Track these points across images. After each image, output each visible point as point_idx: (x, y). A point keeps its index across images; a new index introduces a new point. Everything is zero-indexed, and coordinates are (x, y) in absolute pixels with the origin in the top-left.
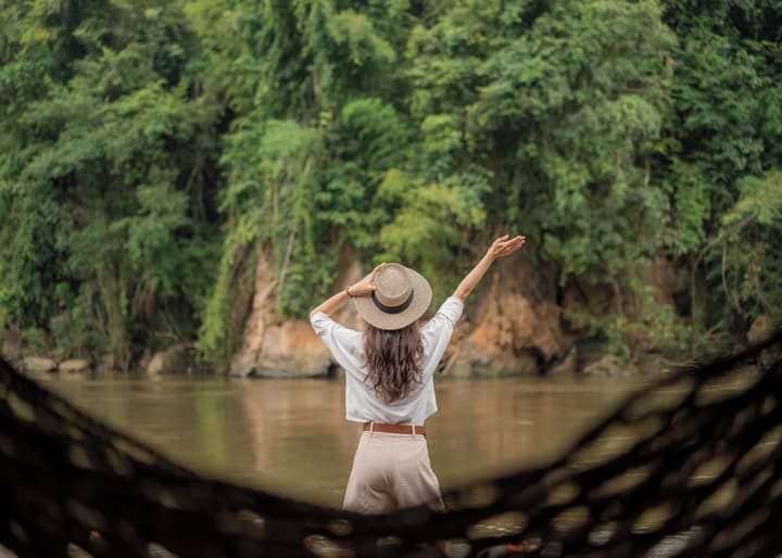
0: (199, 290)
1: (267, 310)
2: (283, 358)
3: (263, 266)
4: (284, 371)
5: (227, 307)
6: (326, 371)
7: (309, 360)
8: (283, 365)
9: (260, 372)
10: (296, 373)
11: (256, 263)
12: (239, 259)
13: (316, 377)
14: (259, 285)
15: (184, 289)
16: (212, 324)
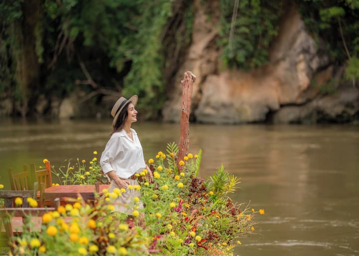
0: (114, 41)
1: (204, 60)
2: (224, 106)
3: (201, 19)
4: (226, 117)
5: (161, 57)
6: (263, 117)
7: (247, 107)
8: (223, 112)
9: (199, 118)
10: (237, 119)
11: (194, 15)
12: (177, 10)
13: (254, 123)
14: (196, 37)
15: (101, 38)
16: (147, 74)
